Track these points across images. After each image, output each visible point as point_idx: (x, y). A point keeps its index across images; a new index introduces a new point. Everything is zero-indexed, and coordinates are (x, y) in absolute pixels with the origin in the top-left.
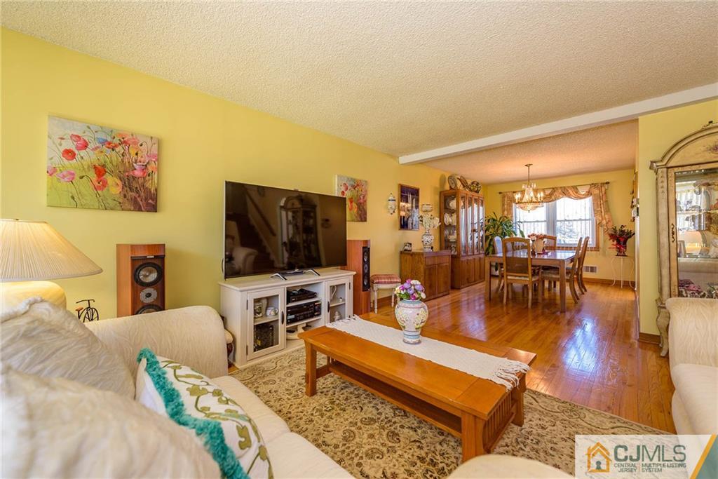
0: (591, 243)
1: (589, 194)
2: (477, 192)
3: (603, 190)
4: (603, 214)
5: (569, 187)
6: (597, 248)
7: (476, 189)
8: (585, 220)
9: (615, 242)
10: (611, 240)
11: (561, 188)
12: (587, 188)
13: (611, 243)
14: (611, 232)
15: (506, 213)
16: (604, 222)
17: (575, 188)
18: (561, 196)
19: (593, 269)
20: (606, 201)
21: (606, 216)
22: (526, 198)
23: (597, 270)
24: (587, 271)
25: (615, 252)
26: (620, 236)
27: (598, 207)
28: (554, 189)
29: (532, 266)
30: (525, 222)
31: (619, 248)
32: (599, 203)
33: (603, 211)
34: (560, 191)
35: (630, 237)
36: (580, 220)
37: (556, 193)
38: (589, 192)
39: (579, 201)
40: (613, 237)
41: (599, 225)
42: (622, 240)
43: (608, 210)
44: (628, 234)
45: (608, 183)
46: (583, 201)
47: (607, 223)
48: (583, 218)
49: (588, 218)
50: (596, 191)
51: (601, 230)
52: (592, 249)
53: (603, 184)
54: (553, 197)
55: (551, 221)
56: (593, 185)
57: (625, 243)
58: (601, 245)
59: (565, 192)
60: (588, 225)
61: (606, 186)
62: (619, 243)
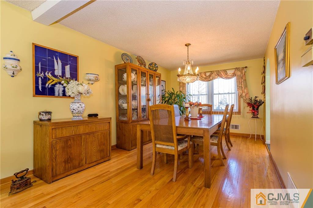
0: (236, 109)
1: (234, 75)
2: (156, 70)
3: (243, 72)
4: (243, 89)
5: (221, 70)
6: (239, 113)
7: (155, 69)
8: (232, 93)
9: (251, 109)
10: (249, 107)
11: (216, 71)
12: (232, 71)
13: (248, 109)
14: (248, 101)
15: (181, 89)
16: (244, 94)
17: (225, 71)
18: (216, 77)
19: (236, 127)
20: (245, 80)
21: (245, 91)
22: (186, 72)
23: (239, 128)
24: (233, 128)
25: (251, 115)
26: (255, 103)
27: (240, 84)
28: (212, 72)
29: (178, 135)
30: (194, 95)
31: (253, 112)
32: (241, 81)
33: (243, 87)
34: (215, 73)
35: (261, 105)
36: (229, 93)
37: (213, 75)
38: (234, 74)
39: (228, 80)
40: (249, 104)
41: (240, 97)
42: (256, 107)
43: (246, 86)
44: (259, 102)
45: (246, 67)
46: (230, 80)
47: (246, 95)
48: (230, 92)
49: (233, 92)
50: (239, 73)
51: (242, 100)
52: (236, 113)
53: (243, 68)
54: (211, 78)
55: (210, 95)
56: (237, 69)
57: (258, 109)
58: (242, 111)
59: (219, 74)
60: (233, 97)
61: (245, 69)
62: (253, 109)
